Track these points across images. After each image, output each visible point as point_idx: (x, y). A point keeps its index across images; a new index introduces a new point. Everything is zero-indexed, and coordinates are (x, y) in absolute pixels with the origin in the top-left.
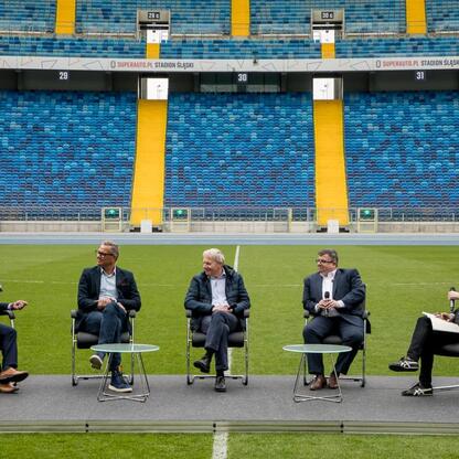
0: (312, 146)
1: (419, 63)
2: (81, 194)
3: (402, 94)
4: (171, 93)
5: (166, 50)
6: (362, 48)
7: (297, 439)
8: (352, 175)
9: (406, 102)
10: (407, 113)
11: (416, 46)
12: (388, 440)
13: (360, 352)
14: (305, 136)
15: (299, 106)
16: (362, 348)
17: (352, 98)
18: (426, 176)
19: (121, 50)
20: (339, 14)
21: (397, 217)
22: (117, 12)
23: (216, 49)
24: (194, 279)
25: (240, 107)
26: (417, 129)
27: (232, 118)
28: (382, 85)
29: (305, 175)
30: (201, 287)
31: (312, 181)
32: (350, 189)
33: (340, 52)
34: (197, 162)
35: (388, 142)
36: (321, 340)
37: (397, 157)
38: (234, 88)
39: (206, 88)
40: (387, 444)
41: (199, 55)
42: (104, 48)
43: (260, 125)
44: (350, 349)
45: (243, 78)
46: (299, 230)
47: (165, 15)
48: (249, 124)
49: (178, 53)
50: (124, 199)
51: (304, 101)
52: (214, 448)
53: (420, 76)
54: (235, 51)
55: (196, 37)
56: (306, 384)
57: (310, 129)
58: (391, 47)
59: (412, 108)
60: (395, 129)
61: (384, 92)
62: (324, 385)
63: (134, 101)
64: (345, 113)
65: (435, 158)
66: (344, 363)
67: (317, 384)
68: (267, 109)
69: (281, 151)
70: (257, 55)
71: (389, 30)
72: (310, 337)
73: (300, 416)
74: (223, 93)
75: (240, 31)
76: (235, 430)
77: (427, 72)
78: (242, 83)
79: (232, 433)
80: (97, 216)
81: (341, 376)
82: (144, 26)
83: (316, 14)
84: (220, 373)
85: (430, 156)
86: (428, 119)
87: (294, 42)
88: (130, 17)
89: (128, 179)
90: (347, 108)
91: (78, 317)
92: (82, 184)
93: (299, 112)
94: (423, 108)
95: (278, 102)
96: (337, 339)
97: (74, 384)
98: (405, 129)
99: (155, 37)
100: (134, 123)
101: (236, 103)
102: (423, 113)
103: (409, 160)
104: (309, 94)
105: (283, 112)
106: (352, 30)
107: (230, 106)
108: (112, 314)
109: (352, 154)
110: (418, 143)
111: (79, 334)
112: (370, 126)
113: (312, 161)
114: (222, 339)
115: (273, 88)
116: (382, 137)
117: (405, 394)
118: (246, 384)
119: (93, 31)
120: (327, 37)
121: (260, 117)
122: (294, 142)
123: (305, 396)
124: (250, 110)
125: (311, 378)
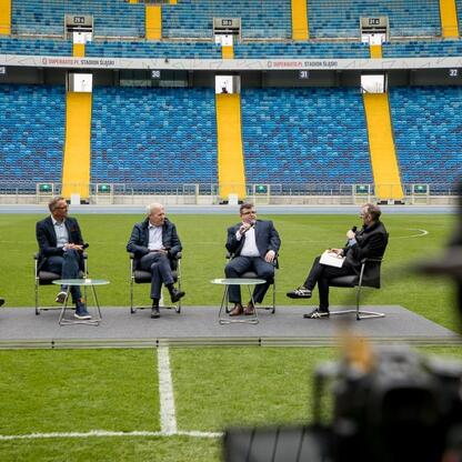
0: (215, 132)
1: (302, 64)
2: (19, 172)
3: (288, 89)
4: (95, 87)
5: (90, 49)
6: (256, 51)
7: (225, 351)
8: (248, 156)
9: (293, 97)
10: (293, 105)
11: (301, 50)
12: (296, 350)
13: (271, 286)
14: (209, 124)
15: (204, 99)
16: (273, 282)
17: (247, 93)
18: (308, 158)
19: (51, 49)
20: (236, 22)
21: (285, 191)
22: (48, 16)
23: (134, 49)
24: (136, 227)
25: (154, 99)
26: (301, 119)
27: (148, 108)
28: (272, 82)
29: (209, 156)
30: (141, 235)
31: (215, 161)
32: (247, 169)
33: (237, 54)
34: (118, 145)
35: (277, 129)
36: (240, 275)
37: (286, 142)
38: (149, 83)
39: (124, 83)
40: (297, 353)
41: (119, 55)
42: (37, 47)
43: (171, 114)
44: (264, 282)
45: (156, 75)
46: (205, 202)
47: (89, 19)
48: (162, 113)
49: (101, 52)
50: (56, 176)
51: (208, 94)
52: (159, 358)
53: (304, 75)
54: (150, 51)
55: (115, 39)
56: (228, 312)
57: (213, 118)
58: (279, 50)
59: (297, 102)
60: (284, 119)
61: (274, 88)
62: (241, 312)
63: (63, 93)
64: (242, 105)
65: (316, 143)
66: (260, 293)
67: (235, 311)
68: (177, 101)
69: (189, 137)
70: (168, 55)
71: (278, 37)
72: (230, 273)
73: (225, 334)
74: (139, 87)
75: (154, 34)
76: (174, 345)
77: (310, 72)
78: (156, 79)
79: (172, 347)
80: (32, 191)
81: (257, 306)
82: (71, 29)
83: (218, 22)
85: (313, 141)
86: (310, 111)
87: (199, 45)
88: (58, 21)
89: (59, 159)
90: (244, 101)
91: (39, 259)
92: (19, 163)
93: (204, 103)
94: (306, 102)
95: (186, 95)
96: (253, 274)
97: (37, 314)
98: (292, 120)
99: (80, 39)
100: (64, 111)
101: (150, 96)
102: (307, 106)
103: (295, 145)
104: (213, 89)
105: (191, 103)
106: (247, 35)
107: (145, 98)
109: (249, 139)
110: (302, 130)
111: (41, 273)
112: (263, 116)
113: (215, 145)
115: (181, 83)
116: (273, 126)
117: (306, 317)
118: (179, 312)
119: (27, 32)
120: (226, 41)
121: (171, 108)
122: (200, 129)
123: (228, 320)
124: (162, 101)
125: (231, 306)
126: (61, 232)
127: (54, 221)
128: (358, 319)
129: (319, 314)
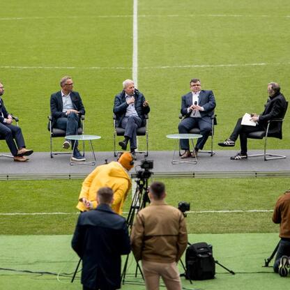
16: (211, 134)
24: (117, 97)
36: (188, 131)
56: (180, 155)
62: (189, 156)
66: (201, 144)
67: (185, 155)
72: (182, 130)
81: (200, 151)
84: (132, 150)
96: (197, 130)
97: (52, 157)
108: (73, 119)
111: (54, 130)
114: (133, 132)
118: (147, 156)
125: (183, 152)
126: (67, 102)
127: (63, 94)
128: (266, 160)
129: (240, 157)
